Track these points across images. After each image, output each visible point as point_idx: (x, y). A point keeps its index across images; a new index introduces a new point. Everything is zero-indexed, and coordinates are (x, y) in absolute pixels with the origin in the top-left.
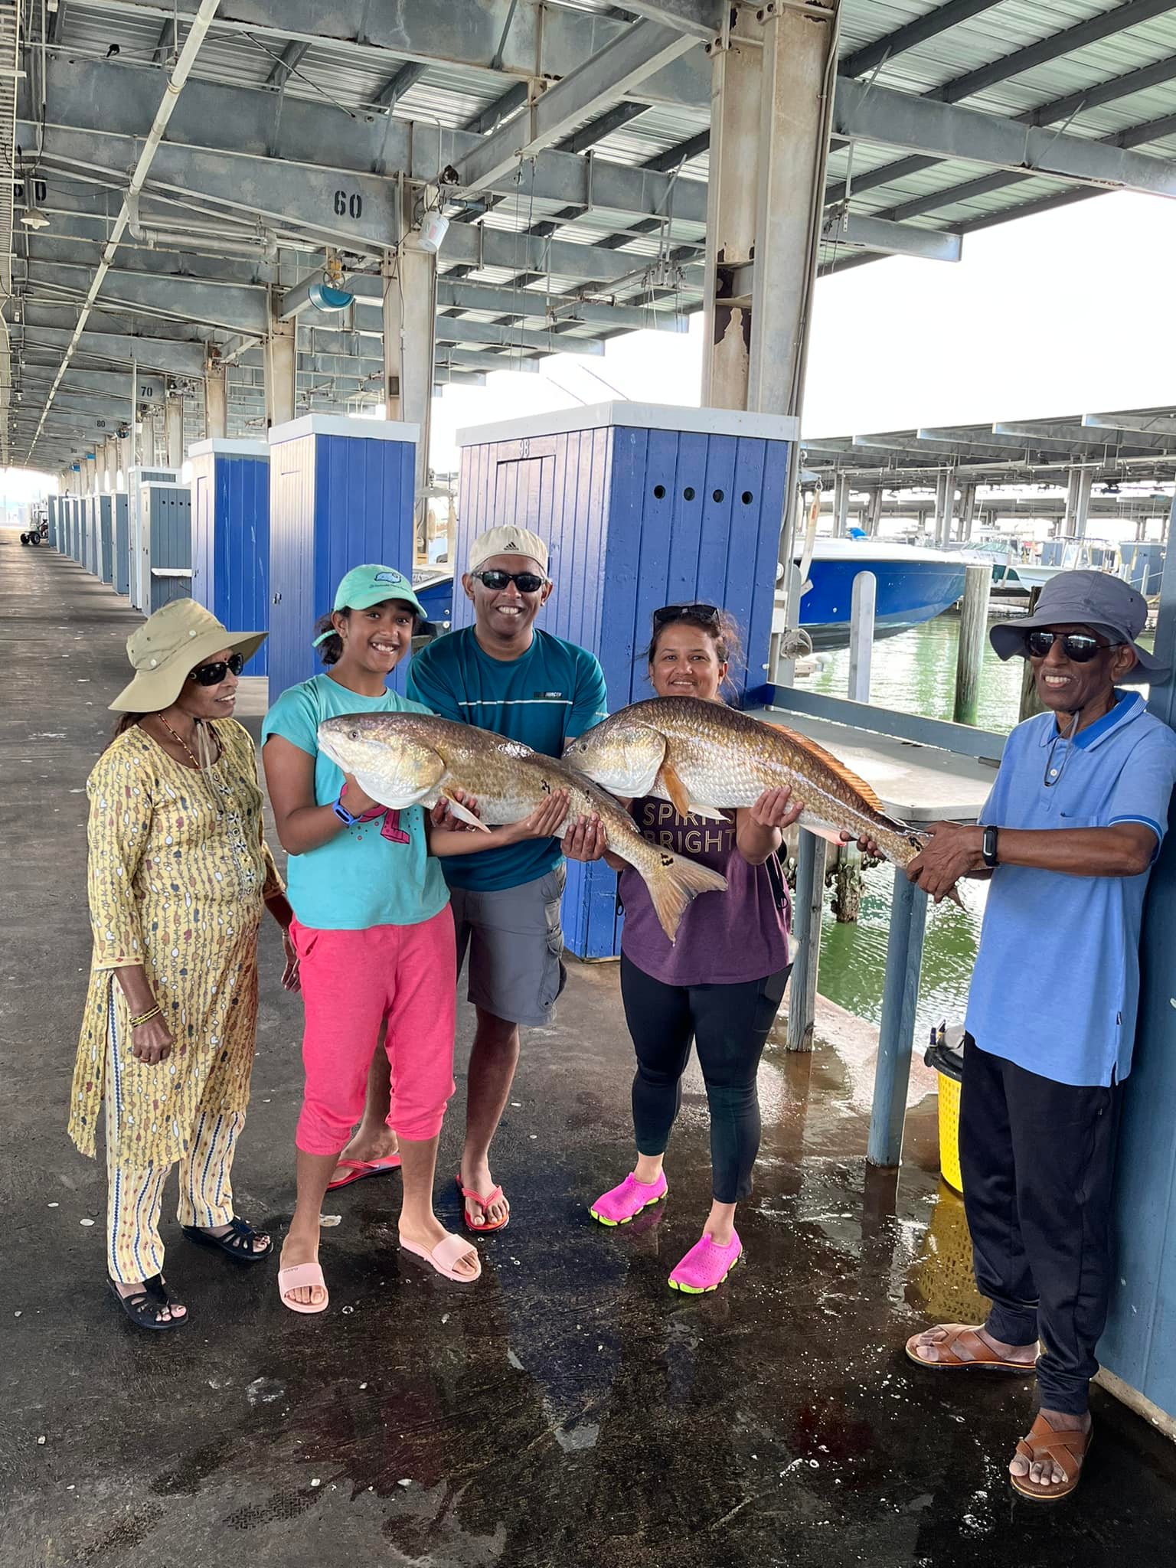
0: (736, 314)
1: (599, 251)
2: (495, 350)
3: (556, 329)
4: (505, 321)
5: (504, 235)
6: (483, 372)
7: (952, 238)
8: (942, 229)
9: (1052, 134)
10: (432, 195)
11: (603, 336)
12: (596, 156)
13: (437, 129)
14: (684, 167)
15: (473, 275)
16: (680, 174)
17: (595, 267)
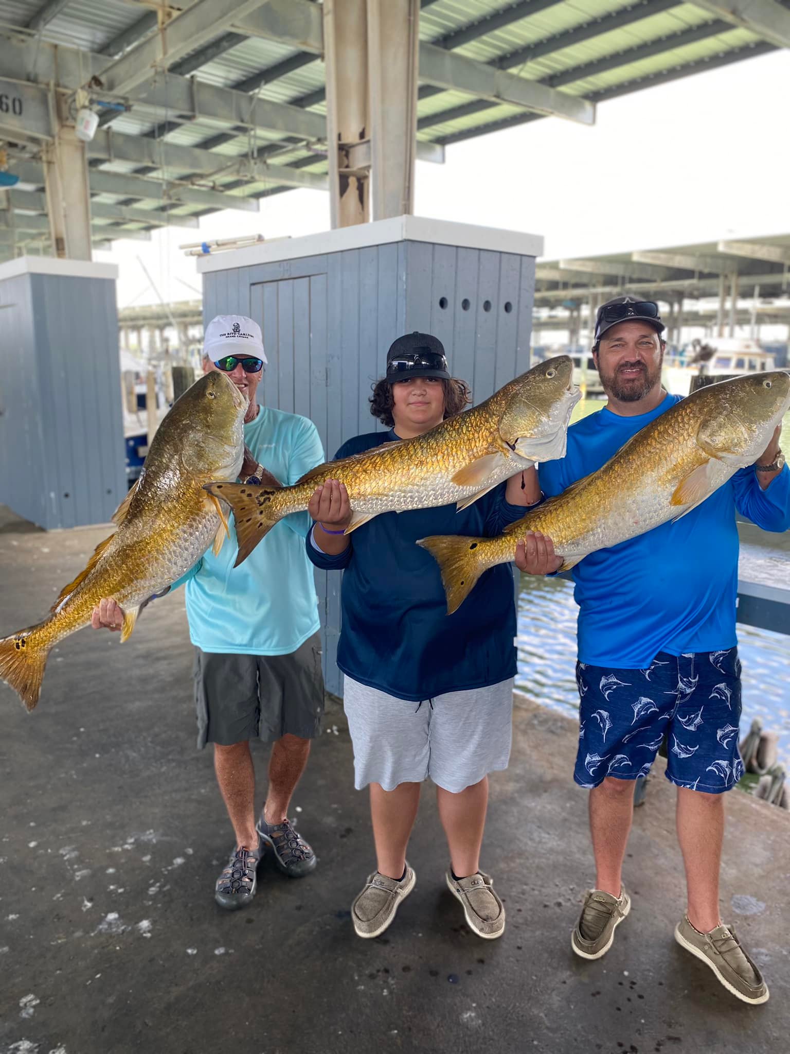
0: (353, 182)
1: (198, 152)
2: (117, 224)
3: (163, 209)
4: (127, 202)
5: (128, 137)
6: (109, 240)
7: (438, 148)
8: (431, 141)
9: (512, 77)
10: (82, 97)
11: (197, 214)
12: (199, 79)
13: (76, 53)
14: (262, 91)
15: (104, 167)
16: (261, 96)
17: (195, 163)
